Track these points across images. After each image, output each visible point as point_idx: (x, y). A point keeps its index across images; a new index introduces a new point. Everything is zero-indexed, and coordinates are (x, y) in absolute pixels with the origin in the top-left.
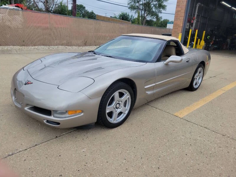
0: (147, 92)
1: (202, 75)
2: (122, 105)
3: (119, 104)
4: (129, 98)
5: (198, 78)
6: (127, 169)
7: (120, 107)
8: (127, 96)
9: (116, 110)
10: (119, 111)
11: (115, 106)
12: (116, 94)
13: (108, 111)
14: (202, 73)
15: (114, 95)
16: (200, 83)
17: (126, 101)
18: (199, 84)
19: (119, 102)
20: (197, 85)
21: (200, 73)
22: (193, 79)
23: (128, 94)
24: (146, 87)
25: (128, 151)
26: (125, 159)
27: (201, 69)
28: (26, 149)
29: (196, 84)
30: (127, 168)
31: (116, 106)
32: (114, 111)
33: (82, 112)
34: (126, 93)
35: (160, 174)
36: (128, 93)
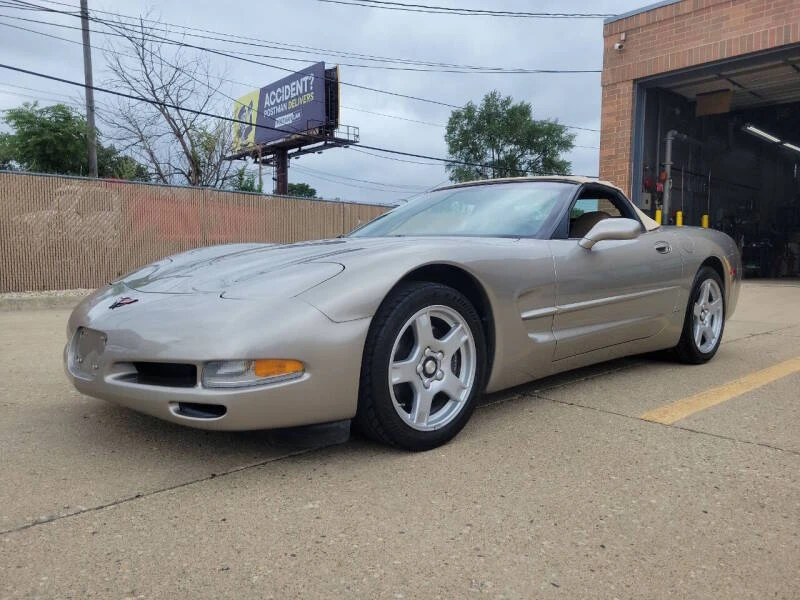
0: (531, 336)
1: (720, 308)
2: (446, 366)
3: (434, 360)
4: (466, 343)
5: (707, 319)
6: (478, 549)
7: (439, 373)
8: (460, 335)
9: (426, 380)
10: (435, 386)
11: (420, 367)
12: (422, 320)
13: (395, 378)
14: (718, 301)
15: (414, 322)
16: (717, 336)
17: (458, 352)
18: (714, 342)
19: (434, 355)
20: (706, 343)
21: (711, 299)
22: (690, 321)
23: (462, 328)
24: (525, 315)
25: (478, 506)
26: (468, 525)
27: (712, 285)
28: (102, 507)
29: (703, 341)
30: (478, 545)
31: (424, 365)
32: (418, 385)
33: (304, 371)
34: (457, 324)
35: (609, 562)
36: (463, 324)
